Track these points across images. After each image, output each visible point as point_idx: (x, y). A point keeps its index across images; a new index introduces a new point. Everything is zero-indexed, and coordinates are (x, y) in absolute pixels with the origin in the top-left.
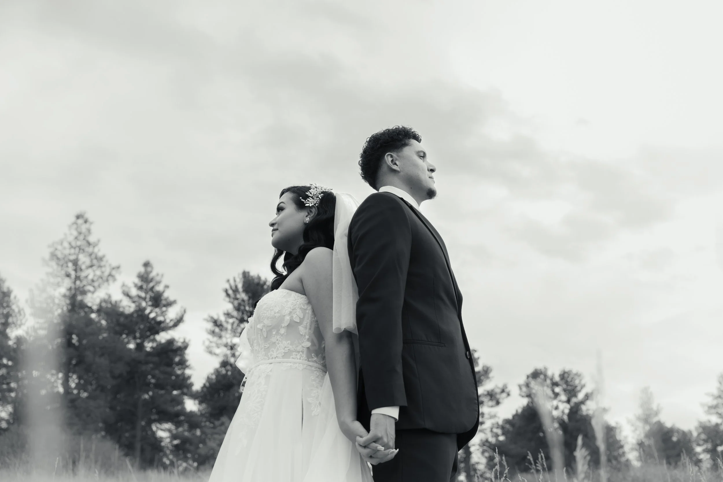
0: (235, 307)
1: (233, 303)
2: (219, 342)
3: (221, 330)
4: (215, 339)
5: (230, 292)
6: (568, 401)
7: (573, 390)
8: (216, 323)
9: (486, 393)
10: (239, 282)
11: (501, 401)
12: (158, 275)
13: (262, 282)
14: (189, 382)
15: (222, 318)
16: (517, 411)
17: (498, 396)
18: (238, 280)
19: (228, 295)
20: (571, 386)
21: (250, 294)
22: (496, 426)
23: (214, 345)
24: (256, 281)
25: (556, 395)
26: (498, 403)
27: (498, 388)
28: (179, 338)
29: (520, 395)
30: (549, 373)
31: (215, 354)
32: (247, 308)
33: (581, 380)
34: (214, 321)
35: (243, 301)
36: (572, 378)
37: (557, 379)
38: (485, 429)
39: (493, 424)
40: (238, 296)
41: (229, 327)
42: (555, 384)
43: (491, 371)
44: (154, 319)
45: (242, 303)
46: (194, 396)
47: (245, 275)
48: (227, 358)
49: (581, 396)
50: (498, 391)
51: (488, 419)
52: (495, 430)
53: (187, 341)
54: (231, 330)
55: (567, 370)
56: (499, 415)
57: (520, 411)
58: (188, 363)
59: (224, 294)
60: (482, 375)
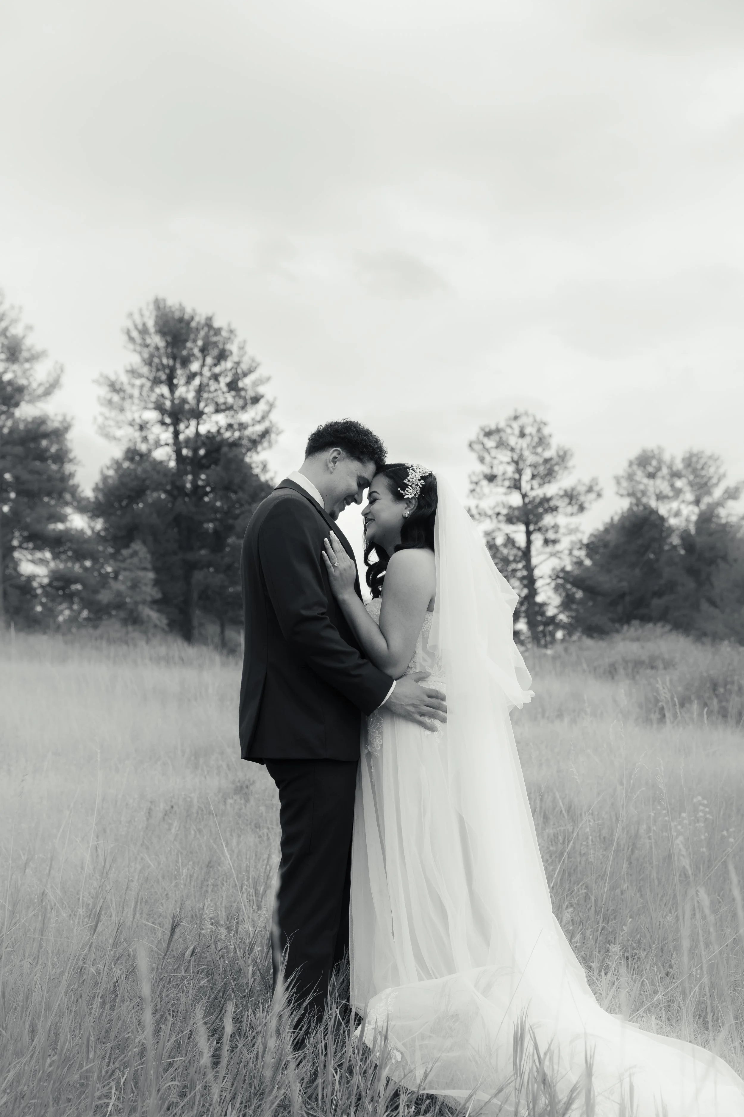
0: (144, 360)
1: (140, 353)
2: (121, 417)
3: (123, 399)
4: (113, 414)
5: (135, 334)
6: (697, 502)
7: (706, 484)
8: (114, 387)
9: (562, 493)
10: (149, 318)
11: (586, 505)
12: (12, 307)
13: (187, 317)
14: (71, 482)
15: (124, 379)
16: (612, 519)
17: (582, 498)
18: (147, 313)
19: (132, 339)
20: (703, 477)
21: (169, 339)
22: (578, 546)
23: (111, 423)
24: (177, 315)
25: (678, 492)
26: (582, 508)
27: (584, 484)
28: (56, 415)
29: (617, 493)
30: (667, 457)
31: (115, 438)
32: (165, 361)
33: (718, 468)
34: (110, 383)
35: (157, 348)
36: (705, 463)
37: (679, 465)
38: (561, 552)
39: (573, 543)
40: (148, 341)
41: (136, 392)
42: (676, 475)
43: (572, 455)
44: (10, 383)
45: (156, 353)
46: (82, 508)
47: (158, 305)
48: (135, 444)
49: (717, 493)
50: (582, 489)
51: (564, 535)
52: (576, 553)
53: (68, 419)
54: (139, 398)
55: (695, 451)
56: (582, 528)
57: (616, 518)
58: (71, 456)
59: (125, 338)
60: (557, 464)
